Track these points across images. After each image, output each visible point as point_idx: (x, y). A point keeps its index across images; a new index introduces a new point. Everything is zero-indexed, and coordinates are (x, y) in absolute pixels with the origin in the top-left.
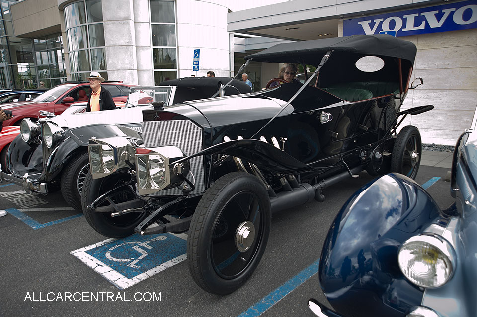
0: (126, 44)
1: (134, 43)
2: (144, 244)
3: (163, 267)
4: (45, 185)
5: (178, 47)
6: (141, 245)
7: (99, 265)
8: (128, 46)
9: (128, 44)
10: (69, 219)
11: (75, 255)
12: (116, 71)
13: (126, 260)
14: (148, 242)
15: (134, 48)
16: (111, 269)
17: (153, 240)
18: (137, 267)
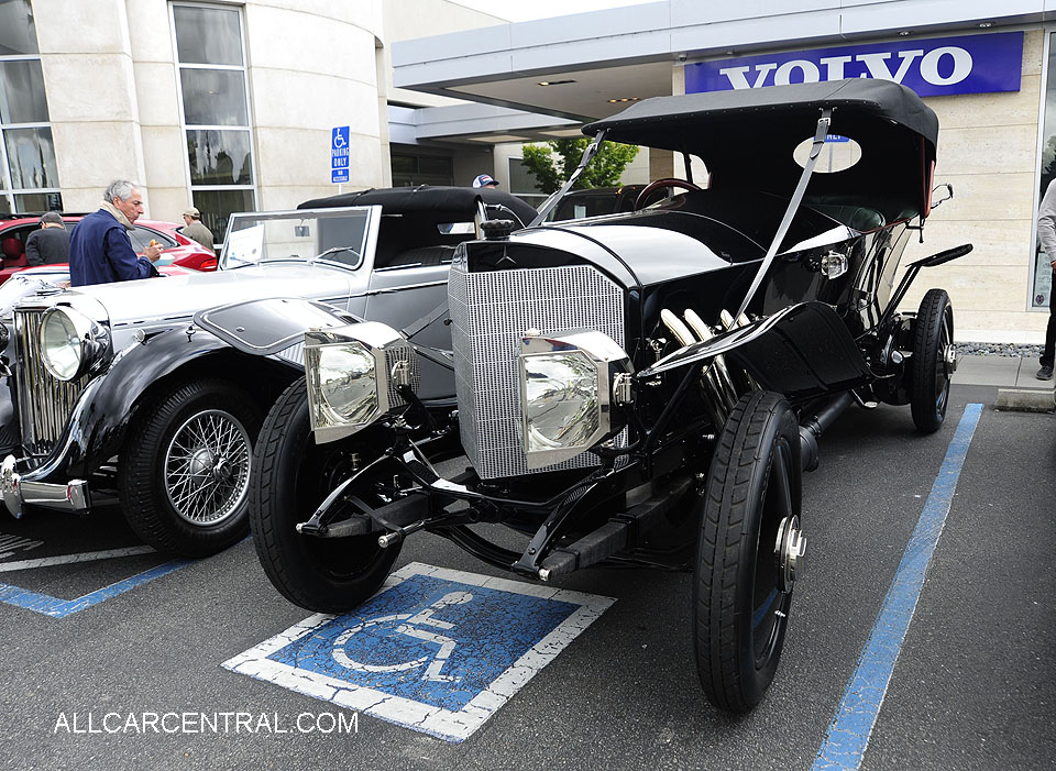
0: (114, 118)
1: (135, 117)
2: (420, 619)
3: (522, 670)
4: (84, 486)
5: (255, 128)
6: (415, 620)
7: (339, 689)
8: (119, 122)
9: (118, 118)
10: (144, 579)
11: (244, 670)
12: (86, 191)
13: (405, 666)
14: (431, 612)
15: (137, 128)
16: (381, 695)
17: (439, 605)
18: (451, 678)
